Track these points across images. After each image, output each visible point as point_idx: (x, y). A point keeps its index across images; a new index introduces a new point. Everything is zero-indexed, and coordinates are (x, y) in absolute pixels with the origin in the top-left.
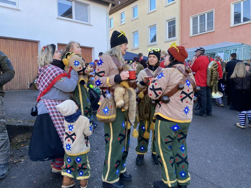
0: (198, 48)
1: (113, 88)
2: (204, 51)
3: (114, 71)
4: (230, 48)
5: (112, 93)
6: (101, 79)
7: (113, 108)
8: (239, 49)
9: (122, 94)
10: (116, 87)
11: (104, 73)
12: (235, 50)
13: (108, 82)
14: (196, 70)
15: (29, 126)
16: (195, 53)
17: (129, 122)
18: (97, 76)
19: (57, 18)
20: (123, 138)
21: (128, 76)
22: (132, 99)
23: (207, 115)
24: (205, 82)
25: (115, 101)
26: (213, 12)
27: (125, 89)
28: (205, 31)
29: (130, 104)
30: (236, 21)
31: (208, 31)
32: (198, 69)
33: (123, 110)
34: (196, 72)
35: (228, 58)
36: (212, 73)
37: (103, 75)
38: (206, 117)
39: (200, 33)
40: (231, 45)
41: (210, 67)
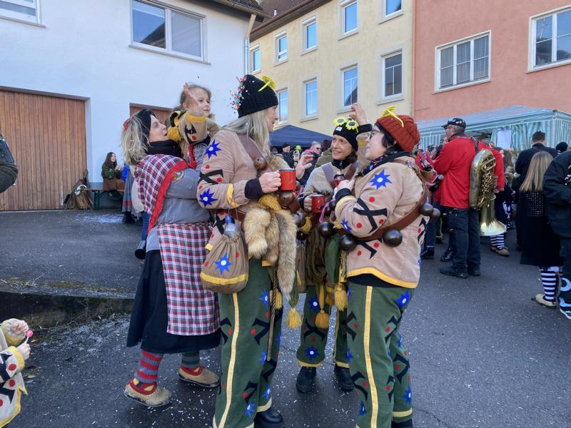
0: (451, 120)
1: (243, 210)
2: (463, 126)
3: (246, 171)
4: (525, 121)
5: (240, 223)
6: (214, 189)
7: (240, 258)
8: (546, 123)
9: (262, 225)
10: (249, 209)
11: (222, 174)
12: (536, 126)
13: (229, 195)
14: (446, 169)
15: (51, 296)
16: (444, 131)
17: (280, 291)
18: (203, 182)
19: (131, 47)
20: (265, 330)
21: (279, 184)
22: (287, 238)
23: (469, 274)
24: (464, 198)
25: (247, 242)
26: (488, 36)
27: (271, 214)
28: (468, 81)
29: (281, 249)
30: (541, 58)
31: (475, 79)
32: (450, 169)
33: (265, 264)
34: (445, 174)
35: (521, 143)
36: (481, 178)
37: (220, 180)
38: (467, 280)
39: (458, 84)
40: (528, 113)
41: (477, 163)
